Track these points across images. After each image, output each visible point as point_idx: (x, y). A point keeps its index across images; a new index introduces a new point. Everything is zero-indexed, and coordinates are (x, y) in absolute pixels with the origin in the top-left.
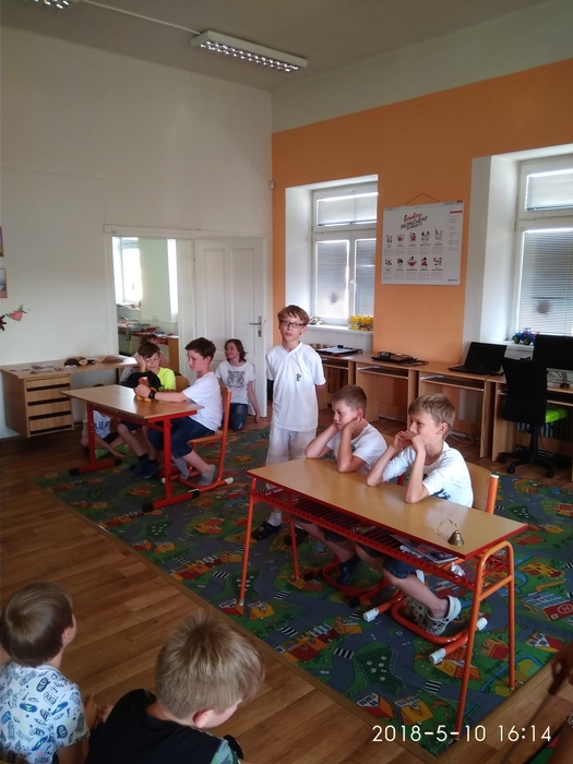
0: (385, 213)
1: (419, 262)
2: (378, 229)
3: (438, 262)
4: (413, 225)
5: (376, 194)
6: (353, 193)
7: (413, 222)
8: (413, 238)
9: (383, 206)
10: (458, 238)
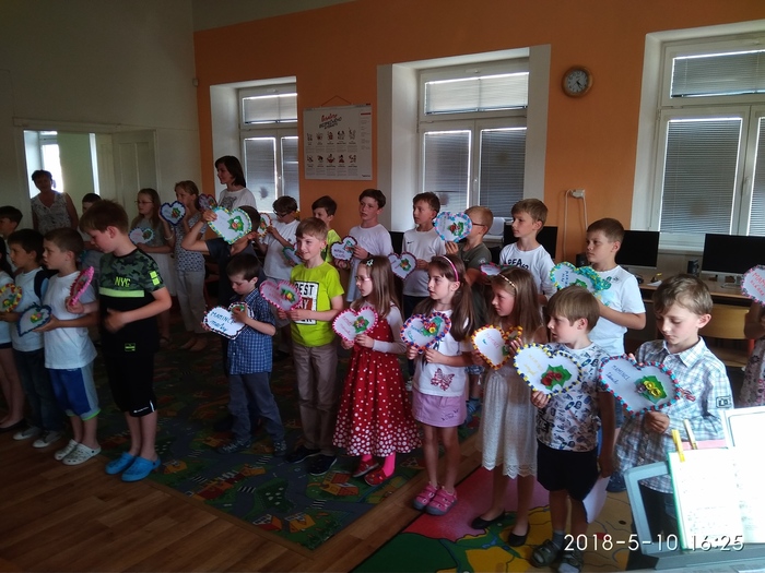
0: (306, 113)
1: (337, 160)
3: (354, 159)
4: (330, 125)
5: (296, 95)
6: (276, 93)
7: (329, 122)
8: (331, 137)
9: (303, 106)
10: (369, 138)
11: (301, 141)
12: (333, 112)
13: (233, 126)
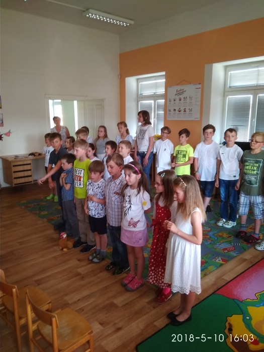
0: (168, 89)
1: (183, 110)
2: (165, 96)
3: (191, 110)
4: (180, 94)
5: (164, 80)
6: (155, 80)
8: (180, 100)
9: (167, 85)
10: (199, 100)
11: (166, 102)
12: (182, 88)
13: (134, 96)
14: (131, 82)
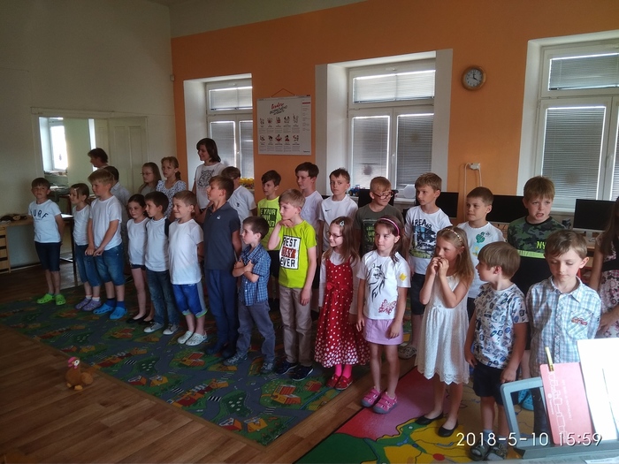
0: (259, 103)
1: (283, 139)
2: (253, 114)
3: (297, 138)
4: (278, 112)
5: (251, 87)
6: (236, 86)
7: (278, 109)
8: (279, 121)
9: (257, 96)
10: (309, 122)
11: (255, 124)
12: (281, 102)
13: (201, 112)
14: (195, 89)
